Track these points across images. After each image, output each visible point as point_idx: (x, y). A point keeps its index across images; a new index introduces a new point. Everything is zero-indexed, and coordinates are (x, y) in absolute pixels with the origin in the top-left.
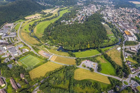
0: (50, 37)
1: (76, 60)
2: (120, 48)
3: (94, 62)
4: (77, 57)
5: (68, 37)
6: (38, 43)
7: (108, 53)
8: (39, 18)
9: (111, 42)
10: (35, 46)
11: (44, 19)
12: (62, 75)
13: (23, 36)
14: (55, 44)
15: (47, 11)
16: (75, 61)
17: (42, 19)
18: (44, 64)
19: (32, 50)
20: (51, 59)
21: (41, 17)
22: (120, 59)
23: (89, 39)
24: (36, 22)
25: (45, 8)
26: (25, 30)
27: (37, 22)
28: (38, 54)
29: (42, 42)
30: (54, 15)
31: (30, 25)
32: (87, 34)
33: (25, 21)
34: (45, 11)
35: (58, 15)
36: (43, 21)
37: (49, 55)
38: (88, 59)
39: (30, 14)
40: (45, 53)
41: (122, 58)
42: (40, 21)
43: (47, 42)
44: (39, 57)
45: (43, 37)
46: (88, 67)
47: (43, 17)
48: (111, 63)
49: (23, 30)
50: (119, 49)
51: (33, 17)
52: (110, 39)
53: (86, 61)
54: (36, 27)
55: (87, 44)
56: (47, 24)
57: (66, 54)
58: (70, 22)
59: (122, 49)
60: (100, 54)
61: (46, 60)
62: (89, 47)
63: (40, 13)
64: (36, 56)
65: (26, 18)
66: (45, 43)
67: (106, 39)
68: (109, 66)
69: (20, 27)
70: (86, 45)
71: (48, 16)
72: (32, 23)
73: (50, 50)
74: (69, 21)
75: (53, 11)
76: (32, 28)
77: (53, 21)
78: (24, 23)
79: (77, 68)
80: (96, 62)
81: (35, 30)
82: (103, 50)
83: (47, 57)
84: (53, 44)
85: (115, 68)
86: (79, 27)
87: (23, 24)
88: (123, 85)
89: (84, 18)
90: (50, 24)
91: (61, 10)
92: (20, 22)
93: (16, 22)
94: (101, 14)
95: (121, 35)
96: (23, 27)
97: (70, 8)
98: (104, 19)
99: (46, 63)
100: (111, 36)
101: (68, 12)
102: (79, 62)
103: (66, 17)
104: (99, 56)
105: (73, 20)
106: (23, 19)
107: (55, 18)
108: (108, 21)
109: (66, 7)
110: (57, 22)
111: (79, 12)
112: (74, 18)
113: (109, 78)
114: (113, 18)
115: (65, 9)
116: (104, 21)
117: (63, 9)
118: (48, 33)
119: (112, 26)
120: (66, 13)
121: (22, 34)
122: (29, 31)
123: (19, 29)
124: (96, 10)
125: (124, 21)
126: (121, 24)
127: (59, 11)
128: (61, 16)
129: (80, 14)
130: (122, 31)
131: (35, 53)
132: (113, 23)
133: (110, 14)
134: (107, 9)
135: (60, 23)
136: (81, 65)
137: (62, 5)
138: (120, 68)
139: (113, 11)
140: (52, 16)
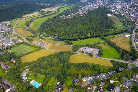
0: (46, 30)
1: (73, 47)
3: (94, 48)
4: (74, 44)
5: (65, 28)
6: (33, 35)
7: (113, 41)
8: (36, 16)
9: (118, 30)
10: (29, 38)
11: (41, 16)
12: (55, 60)
13: (19, 30)
14: (51, 35)
15: (46, 10)
17: (39, 16)
18: (37, 52)
19: (26, 41)
20: (45, 48)
21: (39, 15)
22: (129, 45)
23: (90, 29)
24: (33, 19)
25: (44, 7)
26: (21, 25)
27: (35, 18)
28: (31, 44)
29: (37, 34)
30: (53, 12)
31: (26, 22)
33: (22, 19)
34: (43, 10)
35: (58, 12)
36: (41, 17)
37: (43, 44)
38: (87, 46)
39: (28, 13)
40: (39, 42)
41: (131, 43)
42: (38, 18)
44: (32, 46)
45: (39, 30)
47: (42, 14)
48: (116, 48)
49: (19, 25)
50: (128, 36)
52: (117, 28)
53: (85, 47)
54: (33, 22)
55: (87, 33)
56: (44, 19)
57: (63, 43)
59: (131, 36)
60: (103, 41)
61: (40, 48)
62: (89, 36)
63: (39, 12)
64: (29, 45)
65: (23, 16)
66: (41, 35)
67: (112, 28)
68: (113, 51)
69: (17, 23)
70: (86, 34)
71: (46, 13)
72: (28, 20)
73: (44, 40)
74: (69, 15)
75: (53, 9)
77: (51, 17)
78: (21, 20)
79: (73, 54)
80: (96, 48)
81: (31, 25)
82: (107, 38)
83: (41, 46)
84: (48, 35)
85: (120, 52)
86: (78, 19)
88: (130, 67)
89: (86, 12)
90: (48, 19)
91: (62, 8)
92: (17, 20)
93: (13, 20)
94: (108, 7)
95: (131, 23)
96: (20, 23)
97: (72, 5)
98: (111, 11)
99: (39, 51)
100: (119, 26)
101: (69, 9)
102: (76, 49)
103: (66, 13)
104: (101, 43)
105: (74, 14)
106: (20, 18)
107: (54, 14)
108: (116, 13)
109: (67, 5)
110: (55, 17)
111: (82, 8)
112: (75, 13)
113: (112, 61)
114: (122, 10)
115: (66, 7)
116: (111, 13)
117: (64, 6)
118: (44, 26)
119: (121, 16)
120: (67, 9)
121: (17, 29)
122: (24, 26)
123: (15, 25)
124: (102, 4)
125: (136, 12)
126: (133, 14)
127: (59, 9)
128: (61, 12)
129: (82, 9)
130: (133, 20)
131: (28, 42)
132: (123, 14)
133: (119, 7)
134: (116, 2)
135: (59, 18)
136: (79, 51)
137: (63, 4)
138: (126, 52)
139: (123, 3)
140: (51, 13)
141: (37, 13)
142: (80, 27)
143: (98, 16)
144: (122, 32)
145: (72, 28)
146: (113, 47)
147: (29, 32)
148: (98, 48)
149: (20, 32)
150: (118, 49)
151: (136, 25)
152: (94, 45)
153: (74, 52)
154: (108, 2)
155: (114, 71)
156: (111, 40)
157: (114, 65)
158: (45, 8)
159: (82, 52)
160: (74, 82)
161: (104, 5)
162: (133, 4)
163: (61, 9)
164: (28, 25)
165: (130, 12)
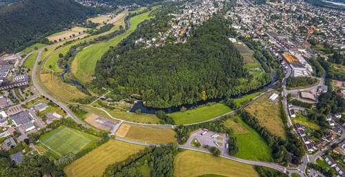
0: (112, 81)
1: (176, 130)
2: (277, 95)
3: (219, 132)
4: (178, 123)
5: (154, 76)
6: (83, 95)
7: (250, 110)
8: (80, 37)
10: (75, 104)
11: (93, 38)
12: (145, 171)
13: (47, 81)
14: (125, 96)
15: (100, 20)
16: (175, 133)
17: (88, 40)
18: (100, 148)
19: (70, 115)
20: (117, 134)
21: (86, 35)
22: (280, 121)
23: (204, 79)
24: (75, 47)
25: (93, 13)
26: (50, 67)
27: (78, 45)
28: (83, 124)
29: (93, 94)
30: (116, 28)
31: (61, 56)
33: (48, 47)
34: (94, 20)
35: (127, 28)
36: (91, 43)
37: (111, 123)
38: (204, 126)
39: (60, 30)
40: (100, 119)
41: (283, 118)
42: (85, 44)
43: (103, 92)
44: (87, 131)
45: (94, 83)
46: (206, 147)
47: (92, 33)
48: (259, 132)
49: (45, 67)
50: (274, 96)
51: (66, 35)
53: (200, 131)
54: (76, 58)
55: (200, 91)
56: (101, 49)
57: (153, 119)
58: (157, 42)
59: (281, 98)
60: (232, 112)
61: (105, 137)
62: (204, 98)
63: (84, 26)
64: (80, 127)
65: (51, 38)
66: (101, 95)
67: (243, 76)
68: (254, 141)
69: (38, 60)
70: (198, 93)
71: (103, 30)
72: (65, 51)
73: (112, 112)
74: (154, 39)
75: (115, 19)
76: (65, 61)
77: (115, 42)
78: (46, 50)
79: (180, 150)
80: (223, 132)
81: (75, 65)
82: (237, 101)
83: (107, 129)
84: (118, 96)
85: (268, 143)
86: (178, 51)
87: (44, 54)
89: (187, 30)
90: (108, 48)
91: (133, 15)
92: (36, 49)
93: (28, 49)
94: (226, 18)
95: (276, 64)
96: (45, 60)
97: (154, 8)
98: (234, 29)
99: (105, 145)
100: (254, 69)
101: (149, 19)
103: (146, 30)
104: (229, 117)
105: (162, 37)
106: (43, 43)
107: (119, 34)
108: (243, 34)
109: (143, 9)
110: (124, 43)
111: (174, 17)
112: (165, 31)
113: (257, 169)
114: (254, 26)
115: (141, 13)
116: (233, 35)
117: (136, 11)
118: (105, 70)
119: (254, 45)
120: (145, 21)
121: (43, 77)
122: (59, 70)
123: (36, 66)
124: (213, 10)
125: (279, 33)
126: (275, 38)
127: (127, 18)
128: (133, 28)
129: (177, 22)
130: (277, 54)
131: (78, 121)
132: (256, 38)
133: (246, 19)
134: (239, 5)
135: (133, 46)
136: (189, 141)
137: (135, 5)
139: (252, 9)
140: (112, 31)
141: (82, 29)
142: (186, 74)
143: (216, 44)
145: (169, 78)
146: (253, 128)
147: (72, 88)
148: (227, 132)
149: (49, 85)
150: (264, 135)
151: (285, 69)
152: (217, 124)
153: (180, 147)
154: (224, 3)
158: (97, 16)
161: (218, 12)
162: (270, 12)
163: (132, 19)
165: (268, 32)
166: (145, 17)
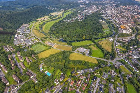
0: (54, 32)
1: (72, 47)
2: (113, 39)
3: (87, 49)
4: (73, 45)
5: (68, 31)
6: (45, 36)
7: (100, 43)
8: (47, 19)
9: (105, 34)
10: (42, 38)
11: (50, 20)
12: (60, 57)
13: (35, 32)
14: (58, 37)
15: (54, 14)
16: (72, 48)
17: (49, 20)
18: (48, 50)
19: (41, 41)
20: (54, 47)
21: (49, 19)
22: (111, 47)
23: (85, 32)
24: (45, 22)
25: (52, 12)
26: (36, 28)
27: (46, 22)
28: (44, 44)
29: (48, 36)
30: (59, 16)
31: (40, 25)
32: (83, 28)
33: (36, 22)
34: (52, 14)
35: (63, 16)
36: (50, 21)
37: (52, 44)
38: (82, 47)
39: (41, 17)
40: (49, 43)
41: (112, 46)
42: (48, 21)
43: (51, 35)
44: (45, 46)
45: (49, 33)
46: (81, 52)
47: (50, 18)
48: (101, 50)
49: (35, 28)
50: (111, 39)
51: (42, 19)
52: (104, 33)
53: (81, 48)
54: (44, 26)
55: (83, 36)
56: (53, 22)
57: (65, 44)
58: (71, 21)
59: (114, 40)
60: (93, 43)
61: (50, 47)
62: (84, 38)
63: (48, 16)
64: (43, 45)
65: (38, 20)
66: (50, 36)
67: (101, 32)
68: (99, 52)
69: (33, 26)
70: (82, 37)
71: (54, 17)
72: (41, 23)
73: (53, 41)
74: (71, 20)
75: (59, 14)
76: (41, 26)
77: (57, 21)
78: (36, 23)
79: (72, 53)
80: (88, 49)
81: (44, 28)
82: (96, 41)
83: (51, 46)
84: (56, 37)
85: (104, 53)
86: (77, 23)
87: (35, 25)
88: (109, 64)
89: (84, 17)
90: (55, 23)
91: (65, 12)
92: (33, 23)
93: (30, 23)
94: (101, 13)
95: (116, 29)
96: (35, 26)
97: (73, 10)
98: (103, 17)
99: (49, 50)
100: (106, 30)
101: (71, 13)
102: (74, 49)
103: (69, 17)
104: (92, 45)
105: (74, 19)
106: (35, 21)
107: (59, 18)
108: (106, 18)
109: (69, 10)
110: (60, 21)
111: (80, 13)
112: (75, 17)
113: (97, 60)
114: (111, 16)
115: (68, 11)
116: (102, 18)
117: (67, 11)
118: (52, 29)
119: (109, 22)
120: (69, 14)
121: (34, 31)
122: (39, 29)
123: (32, 28)
124: (96, 10)
125: (122, 18)
126: (119, 20)
127: (63, 13)
128: (64, 17)
129: (80, 14)
130: (118, 26)
131: (42, 43)
132: (111, 20)
133: (109, 13)
134: (108, 8)
135: (63, 22)
136: (76, 50)
137: (67, 9)
138: (108, 53)
139: (113, 9)
140: (57, 17)
141: (47, 17)
142: (78, 30)
143: (92, 21)
144: (108, 37)
145: (73, 31)
146: (100, 48)
147: (42, 34)
148: (90, 49)
149: (36, 33)
150: (103, 50)
151: (119, 31)
152: (86, 46)
153: (73, 52)
154: (102, 7)
155: (98, 67)
156: (99, 43)
157: (99, 63)
158: (53, 13)
159: (78, 52)
160: (72, 73)
161: (98, 10)
162: (121, 10)
163: (65, 14)
164: (41, 28)
165: (117, 18)
166: (70, 13)
